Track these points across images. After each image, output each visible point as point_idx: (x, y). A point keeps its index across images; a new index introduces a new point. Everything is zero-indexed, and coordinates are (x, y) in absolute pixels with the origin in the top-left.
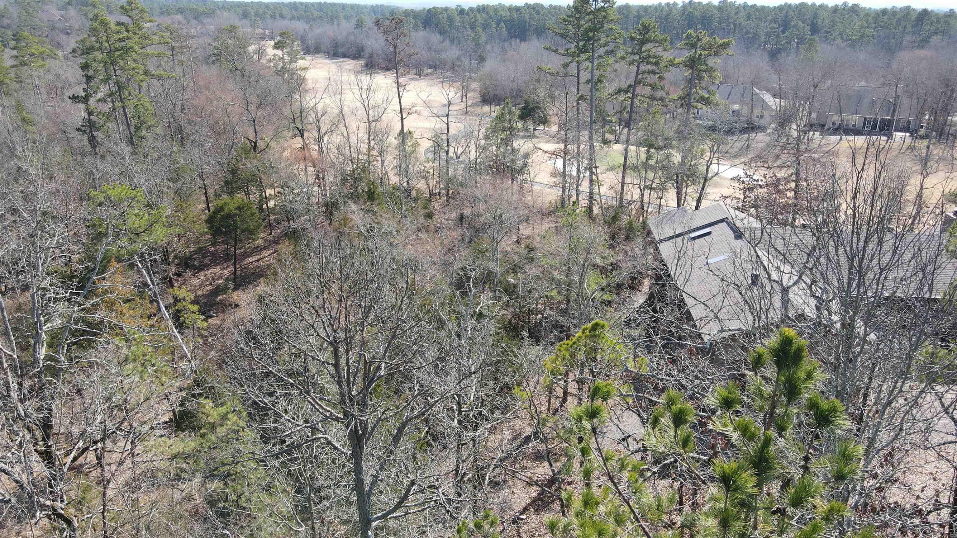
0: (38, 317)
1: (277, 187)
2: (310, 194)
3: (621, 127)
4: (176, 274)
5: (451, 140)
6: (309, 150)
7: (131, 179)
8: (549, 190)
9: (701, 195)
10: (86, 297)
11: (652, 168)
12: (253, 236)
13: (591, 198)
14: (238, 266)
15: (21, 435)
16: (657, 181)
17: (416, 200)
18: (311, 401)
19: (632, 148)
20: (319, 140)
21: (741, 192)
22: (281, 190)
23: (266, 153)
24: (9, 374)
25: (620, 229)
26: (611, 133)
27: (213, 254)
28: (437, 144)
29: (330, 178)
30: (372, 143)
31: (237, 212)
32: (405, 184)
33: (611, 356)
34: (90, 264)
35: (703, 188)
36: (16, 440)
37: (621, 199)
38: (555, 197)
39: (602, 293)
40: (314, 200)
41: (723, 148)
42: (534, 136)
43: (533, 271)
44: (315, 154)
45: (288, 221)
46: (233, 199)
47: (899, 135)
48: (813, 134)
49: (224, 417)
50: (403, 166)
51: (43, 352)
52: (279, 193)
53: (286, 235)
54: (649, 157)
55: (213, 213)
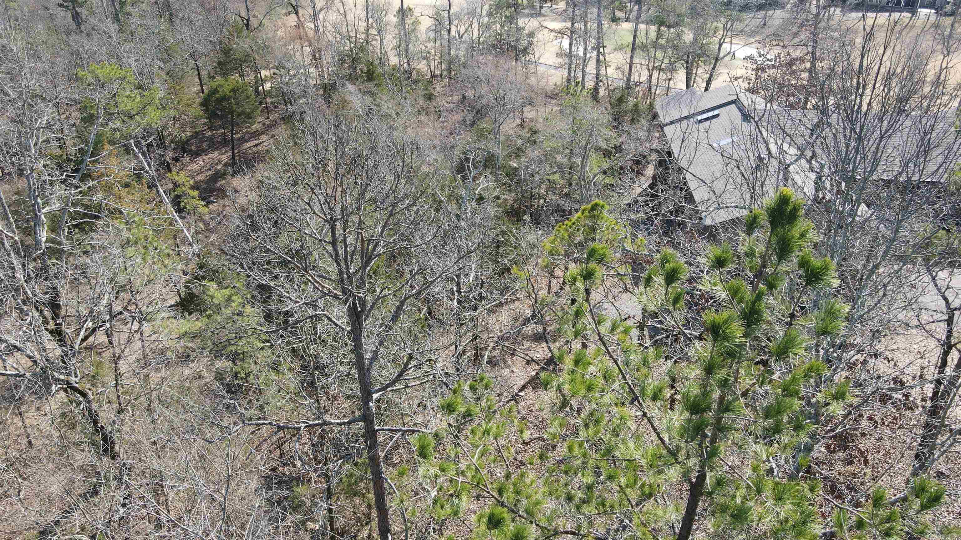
0: (35, 198)
1: (273, 68)
2: (307, 76)
3: (632, 4)
4: (173, 159)
5: (453, 18)
6: (304, 28)
7: (119, 59)
8: (553, 71)
9: (711, 75)
10: (82, 180)
11: (662, 47)
12: (250, 120)
13: (597, 79)
14: (236, 151)
15: (30, 314)
16: (666, 61)
17: (416, 82)
18: (310, 279)
19: (642, 27)
20: (315, 17)
21: (754, 72)
22: (277, 71)
23: (260, 31)
24: (13, 255)
25: (625, 112)
26: (620, 10)
27: (210, 139)
28: (438, 23)
29: (327, 58)
30: (371, 20)
31: (231, 94)
32: (406, 65)
33: (610, 236)
34: (83, 146)
35: (714, 68)
36: (26, 320)
37: (629, 80)
38: (560, 79)
39: (604, 176)
40: (312, 82)
41: (738, 25)
42: (540, 14)
43: (534, 153)
44: (311, 34)
45: (286, 104)
46: (227, 80)
47: (923, 12)
48: (835, 11)
49: (229, 300)
50: (403, 45)
51: (44, 235)
52: (274, 74)
53: (283, 119)
54: (659, 35)
55: (208, 95)
